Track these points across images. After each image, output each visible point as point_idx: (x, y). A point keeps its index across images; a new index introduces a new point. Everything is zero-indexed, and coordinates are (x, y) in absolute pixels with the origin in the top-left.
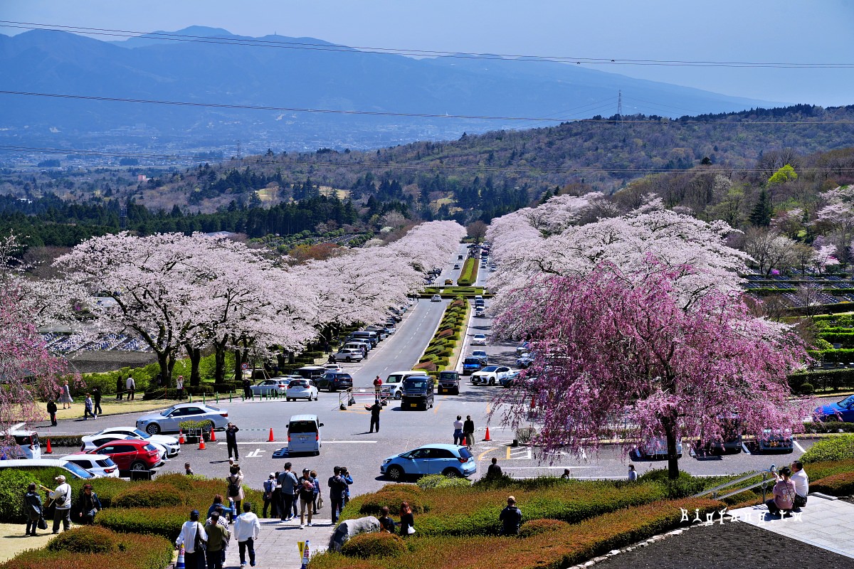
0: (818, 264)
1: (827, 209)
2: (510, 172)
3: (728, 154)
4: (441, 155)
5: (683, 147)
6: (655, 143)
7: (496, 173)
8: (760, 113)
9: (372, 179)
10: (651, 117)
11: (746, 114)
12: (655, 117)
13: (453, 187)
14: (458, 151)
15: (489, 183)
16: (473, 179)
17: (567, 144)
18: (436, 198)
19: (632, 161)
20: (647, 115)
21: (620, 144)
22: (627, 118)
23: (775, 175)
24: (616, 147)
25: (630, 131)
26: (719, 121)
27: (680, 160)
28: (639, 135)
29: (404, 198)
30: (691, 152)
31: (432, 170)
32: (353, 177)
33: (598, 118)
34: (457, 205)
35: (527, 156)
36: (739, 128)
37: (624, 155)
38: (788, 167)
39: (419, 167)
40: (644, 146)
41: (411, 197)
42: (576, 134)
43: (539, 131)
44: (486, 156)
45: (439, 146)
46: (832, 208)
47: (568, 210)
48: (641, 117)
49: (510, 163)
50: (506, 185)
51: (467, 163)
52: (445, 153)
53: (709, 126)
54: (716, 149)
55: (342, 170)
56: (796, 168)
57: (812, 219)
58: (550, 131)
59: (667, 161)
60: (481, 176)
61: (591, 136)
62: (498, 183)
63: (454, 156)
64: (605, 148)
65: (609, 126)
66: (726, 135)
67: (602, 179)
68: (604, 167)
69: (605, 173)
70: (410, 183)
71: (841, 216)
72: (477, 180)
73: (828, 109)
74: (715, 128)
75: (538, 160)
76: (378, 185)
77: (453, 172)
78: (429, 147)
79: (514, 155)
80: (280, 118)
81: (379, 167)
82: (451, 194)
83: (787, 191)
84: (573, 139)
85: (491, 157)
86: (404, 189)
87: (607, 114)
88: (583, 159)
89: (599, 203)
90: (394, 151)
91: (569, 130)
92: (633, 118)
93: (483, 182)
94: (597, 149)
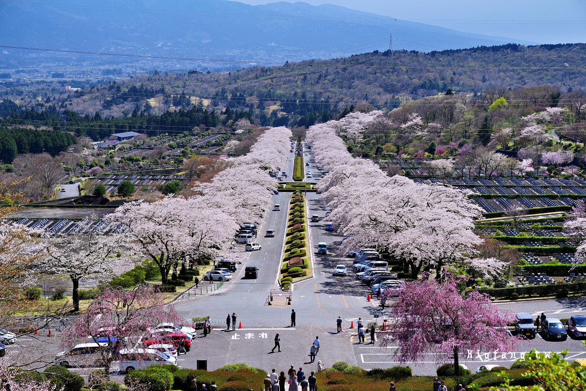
0: (521, 170)
1: (527, 129)
2: (318, 89)
3: (462, 77)
4: (271, 76)
5: (432, 72)
6: (414, 70)
7: (309, 89)
8: (483, 49)
9: (225, 92)
10: (411, 52)
11: (474, 50)
12: (414, 52)
13: (279, 98)
14: (283, 73)
15: (304, 96)
16: (293, 92)
17: (356, 69)
18: (269, 105)
19: (399, 82)
20: (409, 50)
21: (391, 70)
22: (396, 52)
23: (494, 104)
24: (388, 72)
25: (398, 61)
26: (456, 54)
27: (430, 81)
28: (403, 64)
29: (247, 106)
30: (437, 75)
31: (265, 86)
32: (213, 91)
33: (376, 52)
34: (283, 110)
35: (329, 77)
36: (470, 59)
37: (394, 77)
38: (503, 99)
39: (257, 84)
40: (407, 71)
41: (252, 105)
42: (362, 63)
43: (337, 61)
44: (302, 77)
45: (270, 70)
46: (530, 129)
47: (360, 123)
48: (405, 52)
49: (318, 82)
50: (315, 98)
51: (289, 81)
52: (274, 75)
53: (449, 58)
54: (454, 74)
55: (206, 85)
56: (507, 98)
57: (517, 135)
58: (344, 61)
59: (422, 82)
60: (299, 91)
61: (372, 64)
62: (310, 96)
63: (280, 77)
64: (381, 73)
65: (384, 57)
66: (461, 64)
67: (379, 94)
68: (381, 86)
69: (381, 90)
70: (251, 95)
71: (536, 134)
72: (296, 94)
73: (528, 47)
74: (454, 60)
75: (337, 80)
76: (229, 96)
77: (280, 88)
78: (264, 71)
79: (320, 76)
80: (160, 45)
81: (230, 84)
82: (279, 103)
83: (501, 115)
84: (359, 66)
85: (305, 78)
86: (247, 99)
87: (382, 50)
88: (366, 80)
89: (380, 119)
90: (240, 73)
91: (357, 60)
92: (399, 52)
93: (300, 95)
94: (376, 73)
